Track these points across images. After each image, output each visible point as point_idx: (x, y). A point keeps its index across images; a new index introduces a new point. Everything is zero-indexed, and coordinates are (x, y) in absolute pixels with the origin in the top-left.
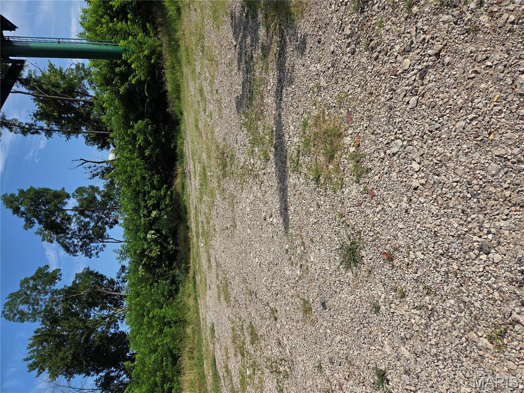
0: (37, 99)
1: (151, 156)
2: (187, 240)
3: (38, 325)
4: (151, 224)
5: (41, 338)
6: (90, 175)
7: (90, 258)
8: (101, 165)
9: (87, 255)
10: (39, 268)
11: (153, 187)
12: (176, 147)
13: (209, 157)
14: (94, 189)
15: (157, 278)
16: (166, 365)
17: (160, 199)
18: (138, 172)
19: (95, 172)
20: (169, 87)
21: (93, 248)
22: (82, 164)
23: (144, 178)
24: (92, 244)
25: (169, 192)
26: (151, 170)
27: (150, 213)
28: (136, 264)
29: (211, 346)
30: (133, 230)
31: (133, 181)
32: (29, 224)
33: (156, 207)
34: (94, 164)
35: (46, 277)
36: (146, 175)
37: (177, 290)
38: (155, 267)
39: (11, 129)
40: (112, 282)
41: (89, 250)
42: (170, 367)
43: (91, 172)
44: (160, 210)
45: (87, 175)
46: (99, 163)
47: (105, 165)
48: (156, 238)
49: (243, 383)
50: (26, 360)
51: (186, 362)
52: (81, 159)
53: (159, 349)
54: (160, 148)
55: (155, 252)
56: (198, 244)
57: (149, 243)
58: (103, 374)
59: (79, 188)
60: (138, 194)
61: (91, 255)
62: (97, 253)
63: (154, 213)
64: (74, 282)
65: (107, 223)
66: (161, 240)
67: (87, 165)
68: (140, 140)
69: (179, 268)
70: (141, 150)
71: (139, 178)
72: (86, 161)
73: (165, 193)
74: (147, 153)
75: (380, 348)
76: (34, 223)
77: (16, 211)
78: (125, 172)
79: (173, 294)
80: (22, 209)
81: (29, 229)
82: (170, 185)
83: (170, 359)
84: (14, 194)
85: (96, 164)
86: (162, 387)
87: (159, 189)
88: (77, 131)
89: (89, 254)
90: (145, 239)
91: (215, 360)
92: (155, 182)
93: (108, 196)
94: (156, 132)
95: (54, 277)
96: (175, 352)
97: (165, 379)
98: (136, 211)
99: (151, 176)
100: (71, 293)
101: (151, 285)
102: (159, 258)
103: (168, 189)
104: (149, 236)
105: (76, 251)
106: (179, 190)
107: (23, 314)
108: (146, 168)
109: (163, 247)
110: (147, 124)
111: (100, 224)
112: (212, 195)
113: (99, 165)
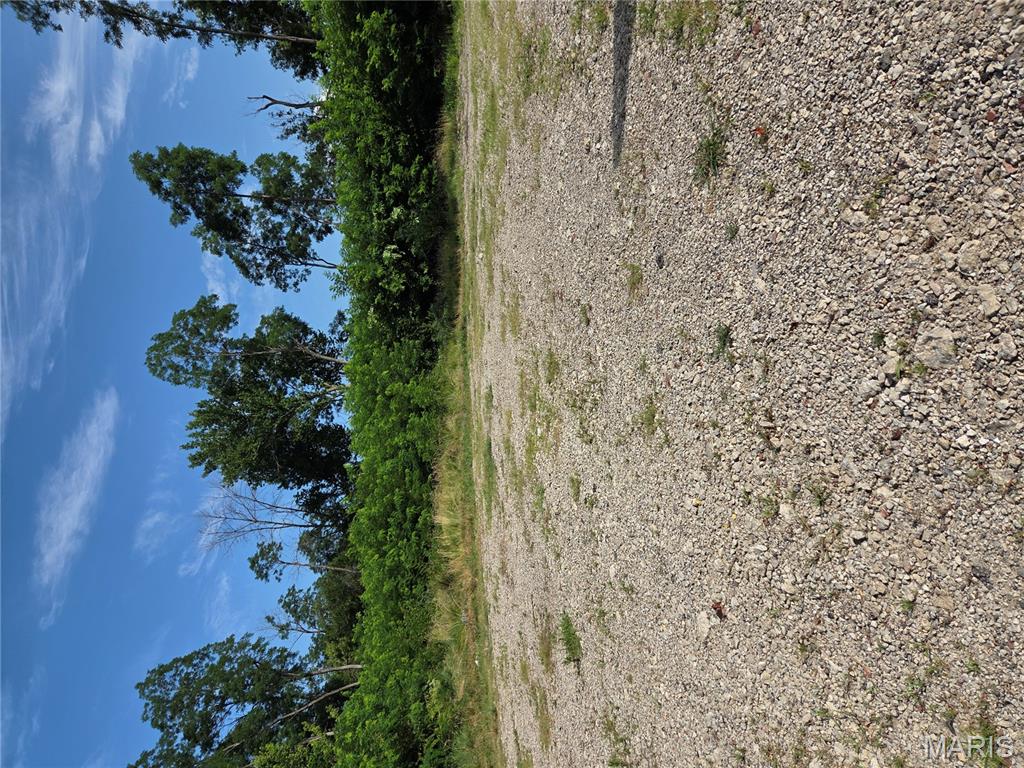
1: (392, 92)
2: (454, 264)
3: (203, 394)
4: (389, 235)
5: (207, 415)
6: (280, 131)
7: (285, 291)
8: (300, 110)
9: (278, 285)
10: (203, 297)
11: (396, 159)
12: (442, 74)
13: (503, 67)
14: (289, 161)
15: (398, 334)
16: (411, 482)
17: (408, 184)
18: (370, 125)
19: (290, 126)
21: (288, 274)
22: (267, 107)
23: (379, 139)
24: (287, 267)
25: (425, 171)
26: (393, 123)
27: (389, 211)
28: (362, 305)
29: (485, 425)
30: (361, 242)
31: (360, 144)
32: (180, 216)
33: (400, 199)
34: (287, 109)
35: (212, 316)
36: (384, 134)
37: (433, 359)
38: (397, 313)
39: (138, 25)
40: (321, 339)
41: (283, 277)
42: (417, 483)
43: (284, 124)
44: (407, 207)
45: (276, 129)
46: (297, 106)
47: (308, 111)
48: (399, 260)
49: (530, 451)
50: (184, 447)
51: (443, 471)
52: (264, 97)
53: (401, 453)
54: (412, 77)
55: (397, 285)
57: (386, 268)
58: (309, 486)
59: (263, 156)
60: (367, 172)
61: (286, 285)
62: (296, 284)
63: (397, 212)
64: (259, 331)
65: (312, 230)
66: (407, 264)
67: (274, 109)
68: (374, 53)
69: (439, 316)
70: (376, 77)
71: (370, 139)
72: (275, 102)
73: (419, 173)
74: (386, 84)
75: (728, 295)
76: (189, 213)
77: (156, 186)
78: (346, 124)
79: (425, 365)
80: (167, 183)
81: (179, 225)
82: (428, 158)
83: (417, 473)
84: (152, 156)
85: (293, 109)
86: (404, 512)
87: (407, 165)
88: (255, 35)
89: (281, 284)
90: (379, 259)
91: (490, 444)
92: (400, 149)
93: (313, 176)
94: (405, 40)
95: (226, 318)
96: (425, 457)
97: (407, 500)
98: (364, 205)
99: (394, 136)
100: (254, 350)
101: (390, 345)
102: (403, 296)
103: (423, 164)
104: (386, 254)
105: (261, 277)
106: (445, 167)
107: (176, 368)
108: (384, 120)
109: (409, 277)
110: (388, 20)
111: (299, 230)
113: (297, 111)
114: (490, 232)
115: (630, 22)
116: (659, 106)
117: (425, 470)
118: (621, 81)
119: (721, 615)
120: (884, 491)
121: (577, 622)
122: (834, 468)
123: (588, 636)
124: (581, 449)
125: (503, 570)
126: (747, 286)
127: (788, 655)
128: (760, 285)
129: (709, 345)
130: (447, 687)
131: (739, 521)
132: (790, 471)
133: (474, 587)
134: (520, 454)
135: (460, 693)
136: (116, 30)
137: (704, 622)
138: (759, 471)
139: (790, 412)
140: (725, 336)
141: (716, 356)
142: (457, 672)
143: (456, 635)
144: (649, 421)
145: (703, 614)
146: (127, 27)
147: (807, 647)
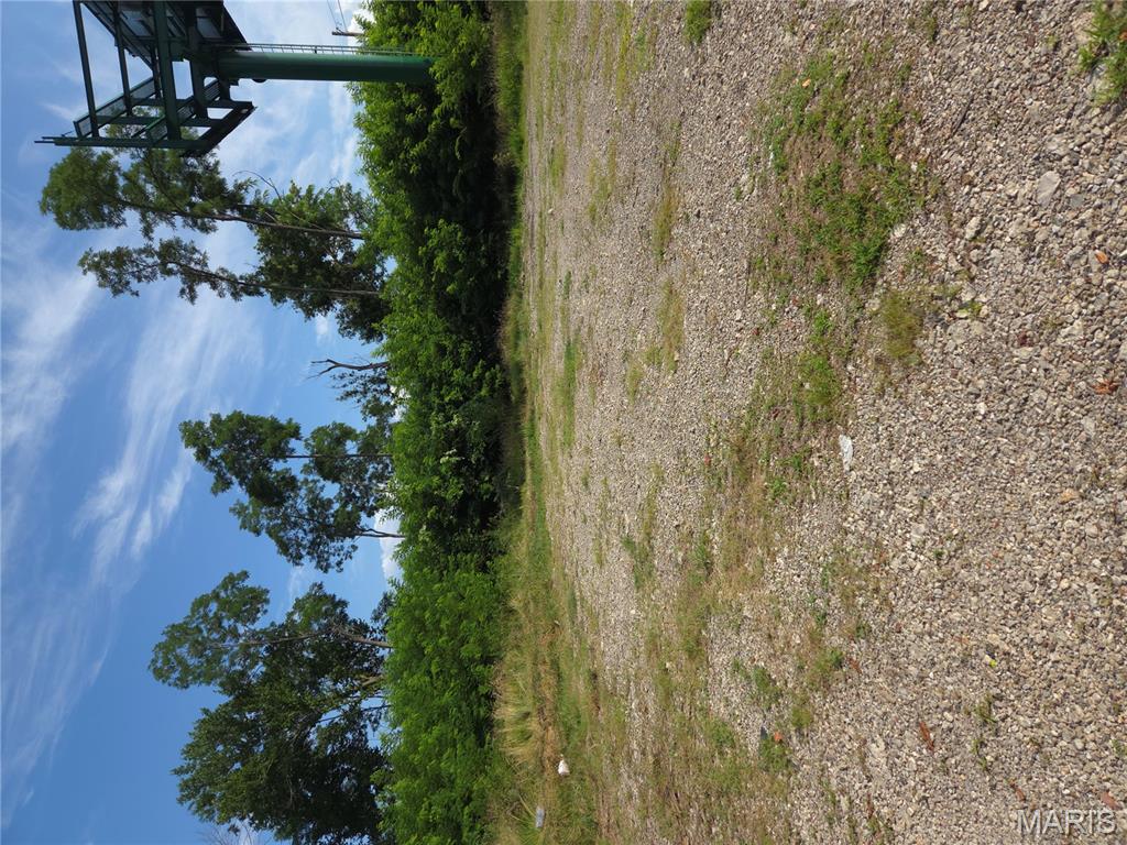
6: (341, 392)
7: (326, 571)
8: (363, 372)
9: (319, 566)
10: (231, 574)
19: (350, 388)
21: (332, 551)
22: (330, 369)
24: (332, 544)
25: (487, 374)
32: (222, 484)
34: (350, 371)
35: (244, 599)
36: (446, 343)
39: (214, 287)
41: (326, 556)
43: (344, 386)
45: (338, 391)
46: (360, 369)
47: (370, 373)
48: (458, 465)
50: (178, 772)
52: (329, 361)
54: (476, 278)
57: (443, 476)
60: (431, 384)
61: (328, 566)
62: (339, 564)
63: (457, 418)
64: (290, 615)
65: (363, 508)
66: (466, 468)
67: (337, 372)
72: (337, 365)
73: (481, 377)
76: (231, 483)
77: (203, 454)
80: (215, 454)
81: (220, 493)
82: (491, 359)
84: (203, 424)
85: (356, 371)
87: (471, 369)
89: (324, 567)
90: (435, 466)
92: (463, 355)
95: (257, 598)
99: (457, 345)
100: (282, 644)
102: (460, 504)
103: (486, 368)
104: (443, 460)
105: (301, 557)
108: (447, 330)
111: (349, 508)
136: (192, 290)
146: (203, 289)
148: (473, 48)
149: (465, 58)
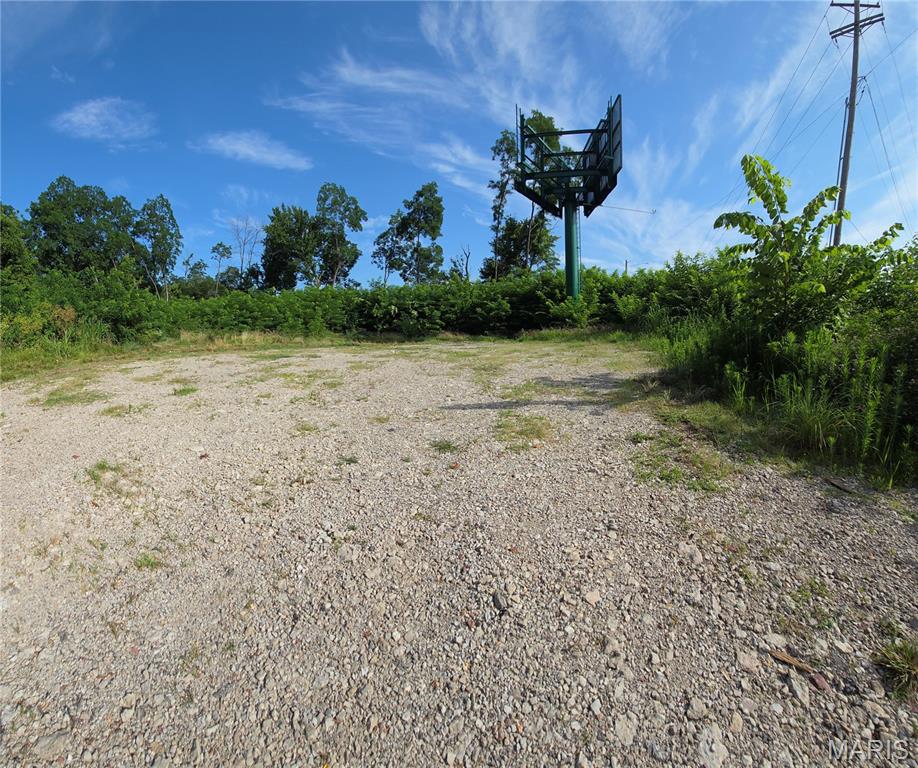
0: (527, 223)
1: (476, 313)
2: (389, 340)
3: (313, 213)
4: (403, 309)
5: (300, 216)
6: (455, 260)
7: (372, 256)
8: (464, 269)
9: (375, 253)
10: (366, 213)
11: (443, 313)
12: (486, 335)
13: (487, 359)
14: (440, 262)
15: (350, 313)
16: (265, 321)
17: (430, 318)
18: (460, 301)
19: (457, 264)
20: (545, 332)
21: (381, 259)
22: (465, 253)
23: (453, 306)
24: (384, 258)
25: (437, 327)
26: (461, 312)
27: (416, 309)
28: (365, 295)
30: (399, 295)
31: (449, 296)
32: (408, 205)
33: (422, 315)
34: (465, 263)
35: (356, 218)
36: (456, 308)
37: (336, 331)
38: (361, 313)
39: (498, 197)
40: (346, 275)
41: (379, 256)
42: (264, 324)
43: (457, 261)
44: (418, 318)
45: (455, 257)
46: (466, 268)
47: (464, 273)
48: (390, 314)
49: (285, 375)
50: (283, 205)
51: (271, 336)
52: (470, 253)
53: (281, 315)
54: (483, 321)
55: (376, 312)
56: (393, 349)
57: (385, 307)
58: (262, 269)
59: (441, 249)
60: (436, 301)
62: (375, 262)
63: (415, 313)
64: (349, 242)
65: (405, 272)
66: (388, 318)
67: (464, 257)
68: (493, 305)
69: (360, 333)
70: (482, 305)
71: (452, 301)
72: (468, 258)
73: (437, 324)
74: (479, 310)
76: (409, 209)
77: (421, 194)
78: (460, 290)
79: (331, 326)
80: (422, 199)
81: (404, 204)
82: (445, 328)
83: (271, 323)
84: (436, 193)
86: (249, 317)
87: (441, 319)
88: (497, 252)
89: (375, 255)
90: (391, 304)
92: (448, 316)
93: (432, 274)
94: (499, 319)
95: (356, 226)
96: (279, 328)
97: (255, 319)
98: (418, 297)
99: (455, 313)
100: (338, 239)
101: (344, 309)
102: (371, 316)
103: (441, 326)
104: (393, 307)
105: (379, 244)
106: (441, 336)
107: (325, 200)
108: (462, 308)
109: (380, 320)
110: (506, 311)
111: (404, 265)
112: (452, 361)
113: (464, 267)
114: (406, 356)
115: (505, 407)
116: (468, 423)
117: (272, 328)
118: (480, 407)
119: (202, 457)
120: (272, 532)
121: (194, 395)
122: (282, 510)
123: (187, 399)
124: (287, 399)
125: (218, 363)
126: (379, 469)
127: (184, 485)
128: (379, 475)
129: (347, 454)
130: (158, 339)
131: (252, 467)
132: (281, 491)
133: (209, 350)
134: (284, 370)
135: (155, 345)
136: (495, 186)
137: (199, 450)
138: (279, 478)
139: (312, 491)
140: (352, 461)
141: (342, 457)
142: (166, 343)
143: (184, 343)
144: (304, 428)
145: (202, 449)
146: (497, 192)
147: (189, 493)
148: (574, 320)
149: (570, 316)
